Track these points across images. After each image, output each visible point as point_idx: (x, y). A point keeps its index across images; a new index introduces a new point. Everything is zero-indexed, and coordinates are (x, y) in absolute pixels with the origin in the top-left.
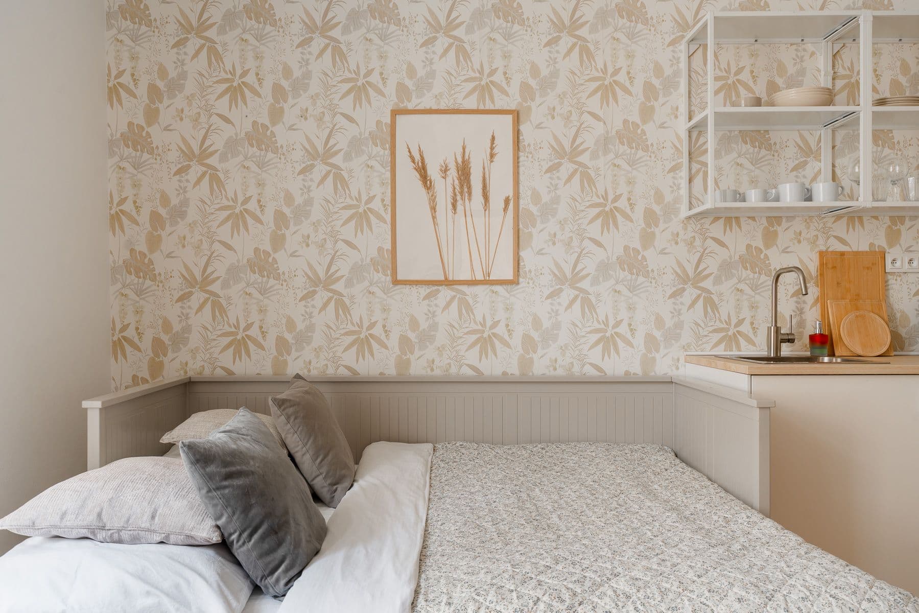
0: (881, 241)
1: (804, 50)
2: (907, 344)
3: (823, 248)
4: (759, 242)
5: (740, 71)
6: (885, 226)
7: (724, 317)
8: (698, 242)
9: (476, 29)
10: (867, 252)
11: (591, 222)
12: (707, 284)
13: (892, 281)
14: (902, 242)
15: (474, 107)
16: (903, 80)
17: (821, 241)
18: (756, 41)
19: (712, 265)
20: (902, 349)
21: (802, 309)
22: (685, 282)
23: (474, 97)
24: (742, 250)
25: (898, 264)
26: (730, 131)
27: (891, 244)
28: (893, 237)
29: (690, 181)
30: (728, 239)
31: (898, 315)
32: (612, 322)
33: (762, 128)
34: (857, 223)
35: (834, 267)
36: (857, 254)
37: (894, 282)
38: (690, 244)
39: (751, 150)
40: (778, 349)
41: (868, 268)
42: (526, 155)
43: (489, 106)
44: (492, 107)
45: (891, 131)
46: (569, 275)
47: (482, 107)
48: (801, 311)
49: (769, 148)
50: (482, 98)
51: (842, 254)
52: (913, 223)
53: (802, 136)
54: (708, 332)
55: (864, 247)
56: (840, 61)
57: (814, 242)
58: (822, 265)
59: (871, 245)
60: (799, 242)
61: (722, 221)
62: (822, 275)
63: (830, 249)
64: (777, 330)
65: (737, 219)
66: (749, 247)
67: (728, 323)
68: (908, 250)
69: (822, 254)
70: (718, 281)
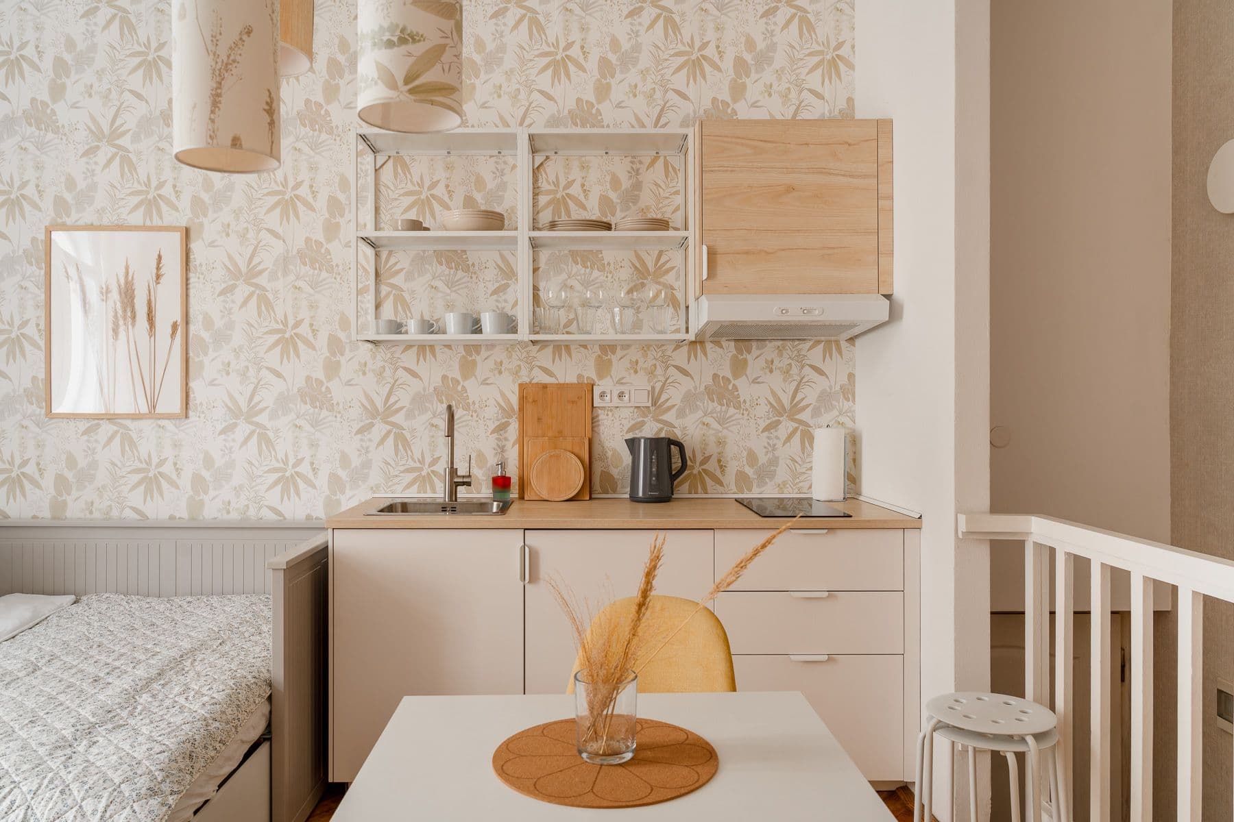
0: (590, 373)
1: (505, 163)
2: (619, 486)
3: (527, 380)
4: (455, 373)
5: (434, 185)
6: (594, 356)
7: (417, 455)
8: (388, 373)
9: (143, 138)
10: (575, 384)
11: (270, 349)
12: (399, 418)
13: (602, 416)
14: (613, 372)
15: (141, 223)
16: (613, 196)
17: (524, 372)
18: (449, 153)
19: (403, 398)
20: (614, 491)
21: (504, 446)
22: (374, 417)
23: (140, 213)
24: (437, 381)
25: (608, 398)
26: (424, 251)
27: (601, 376)
28: (603, 367)
29: (378, 306)
30: (421, 369)
31: (610, 454)
32: (292, 461)
33: (459, 248)
34: (563, 352)
35: (534, 401)
36: (562, 387)
37: (605, 417)
38: (380, 374)
39: (447, 271)
40: (453, 493)
41: (573, 402)
42: (198, 276)
43: (157, 221)
44: (160, 223)
45: (601, 252)
46: (244, 409)
47: (148, 223)
48: (503, 449)
49: (467, 269)
50: (148, 213)
51: (545, 386)
52: (625, 352)
53: (502, 257)
54: (399, 472)
55: (572, 379)
56: (544, 175)
57: (516, 373)
58: (522, 399)
59: (580, 376)
60: (500, 373)
61: (415, 349)
62: (521, 409)
63: (534, 382)
64: (453, 471)
65: (432, 347)
66: (444, 377)
67: (422, 462)
68: (620, 382)
69: (522, 387)
70: (410, 415)
